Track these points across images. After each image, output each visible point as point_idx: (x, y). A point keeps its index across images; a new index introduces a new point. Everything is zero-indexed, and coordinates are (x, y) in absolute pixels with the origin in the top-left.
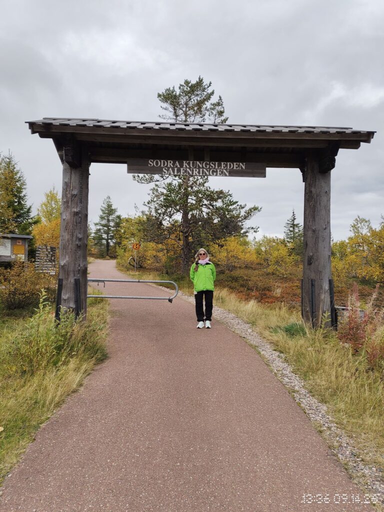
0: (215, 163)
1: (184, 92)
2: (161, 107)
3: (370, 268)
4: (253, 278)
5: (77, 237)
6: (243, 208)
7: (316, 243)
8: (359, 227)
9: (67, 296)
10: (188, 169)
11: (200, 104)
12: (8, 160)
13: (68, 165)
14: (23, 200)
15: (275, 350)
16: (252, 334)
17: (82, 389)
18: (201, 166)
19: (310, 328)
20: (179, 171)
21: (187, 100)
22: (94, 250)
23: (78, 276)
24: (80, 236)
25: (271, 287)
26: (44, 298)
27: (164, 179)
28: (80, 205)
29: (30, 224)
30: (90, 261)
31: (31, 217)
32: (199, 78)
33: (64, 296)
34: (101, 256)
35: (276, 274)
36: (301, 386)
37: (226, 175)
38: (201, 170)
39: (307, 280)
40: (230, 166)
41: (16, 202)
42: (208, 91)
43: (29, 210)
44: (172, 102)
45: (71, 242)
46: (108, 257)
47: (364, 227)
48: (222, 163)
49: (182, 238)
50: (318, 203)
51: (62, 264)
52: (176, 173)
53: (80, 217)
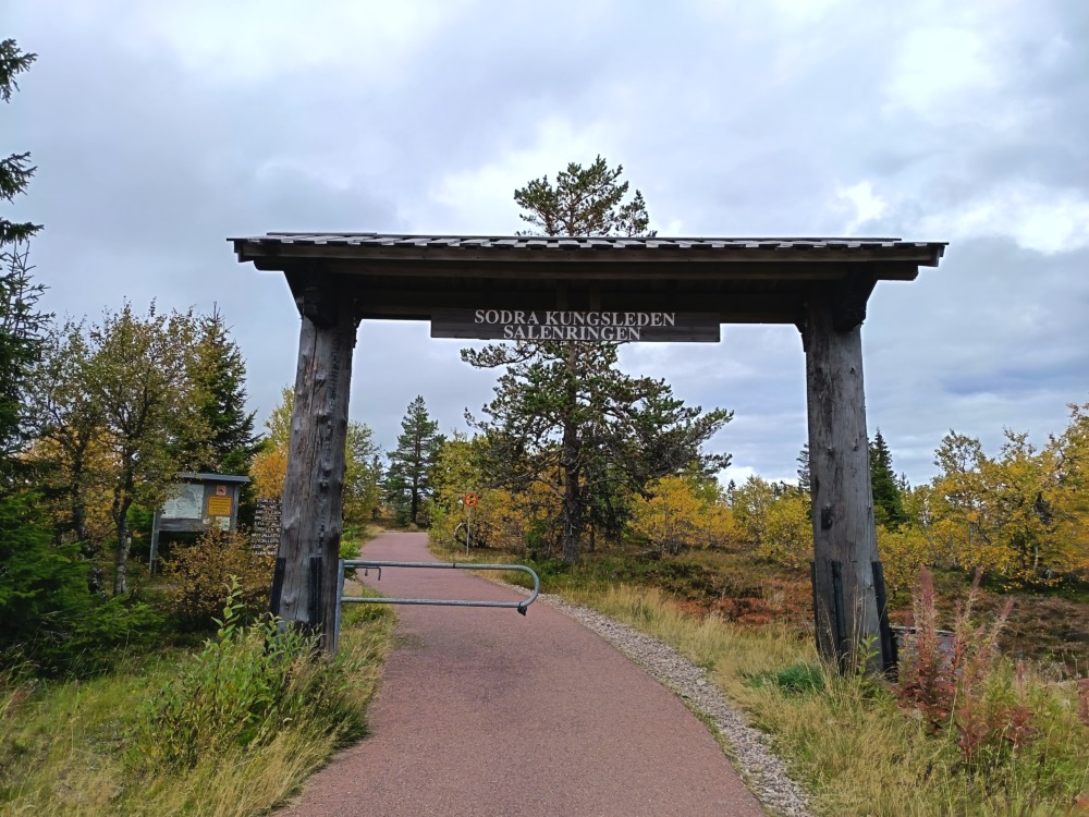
0: (612, 315)
1: (566, 185)
2: (521, 216)
3: (985, 547)
4: (723, 569)
5: (321, 469)
6: (695, 415)
7: (837, 480)
8: (955, 455)
9: (293, 595)
10: (555, 328)
11: (598, 209)
12: (211, 324)
13: (310, 322)
14: (237, 403)
15: (753, 726)
16: (705, 689)
17: (297, 801)
18: (582, 321)
19: (834, 676)
20: (537, 331)
21: (572, 201)
22: (386, 511)
23: (319, 552)
24: (328, 466)
25: (760, 588)
26: (235, 595)
27: (526, 358)
28: (330, 401)
29: (249, 452)
30: (373, 534)
31: (252, 438)
32: (598, 160)
33: (286, 597)
34: (400, 523)
35: (776, 562)
36: (802, 807)
37: (635, 339)
38: (583, 328)
39: (823, 563)
40: (643, 320)
41: (222, 408)
42: (616, 184)
43: (247, 425)
44: (543, 205)
45: (307, 478)
46: (413, 526)
47: (967, 455)
48: (627, 314)
49: (563, 479)
50: (837, 393)
51: (287, 527)
52: (530, 337)
53: (329, 427)
